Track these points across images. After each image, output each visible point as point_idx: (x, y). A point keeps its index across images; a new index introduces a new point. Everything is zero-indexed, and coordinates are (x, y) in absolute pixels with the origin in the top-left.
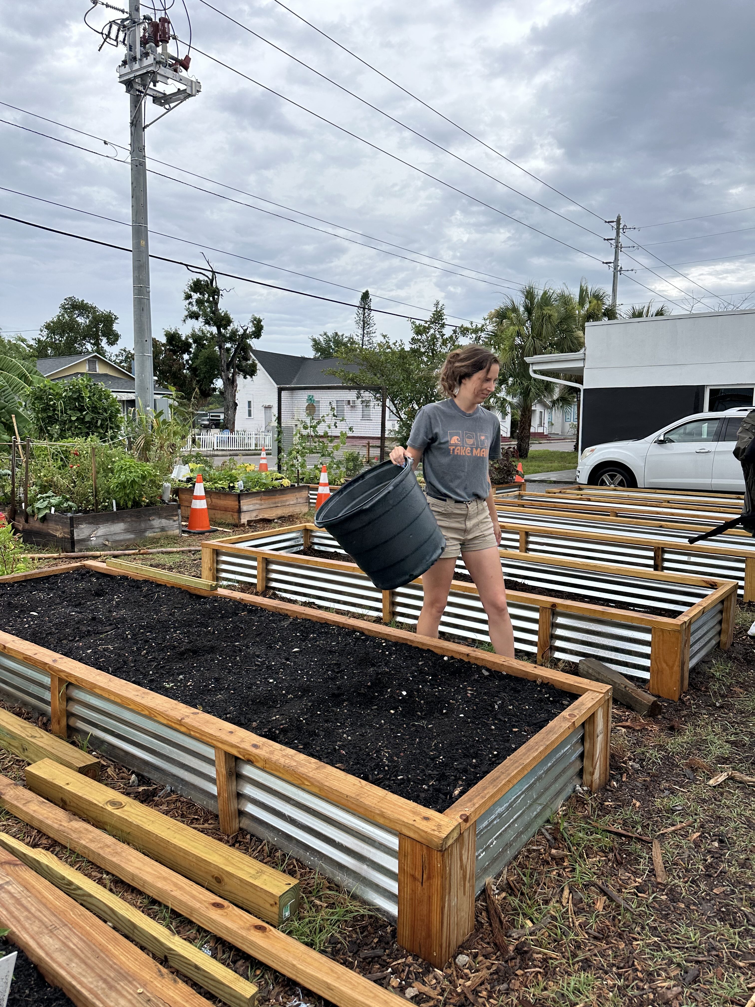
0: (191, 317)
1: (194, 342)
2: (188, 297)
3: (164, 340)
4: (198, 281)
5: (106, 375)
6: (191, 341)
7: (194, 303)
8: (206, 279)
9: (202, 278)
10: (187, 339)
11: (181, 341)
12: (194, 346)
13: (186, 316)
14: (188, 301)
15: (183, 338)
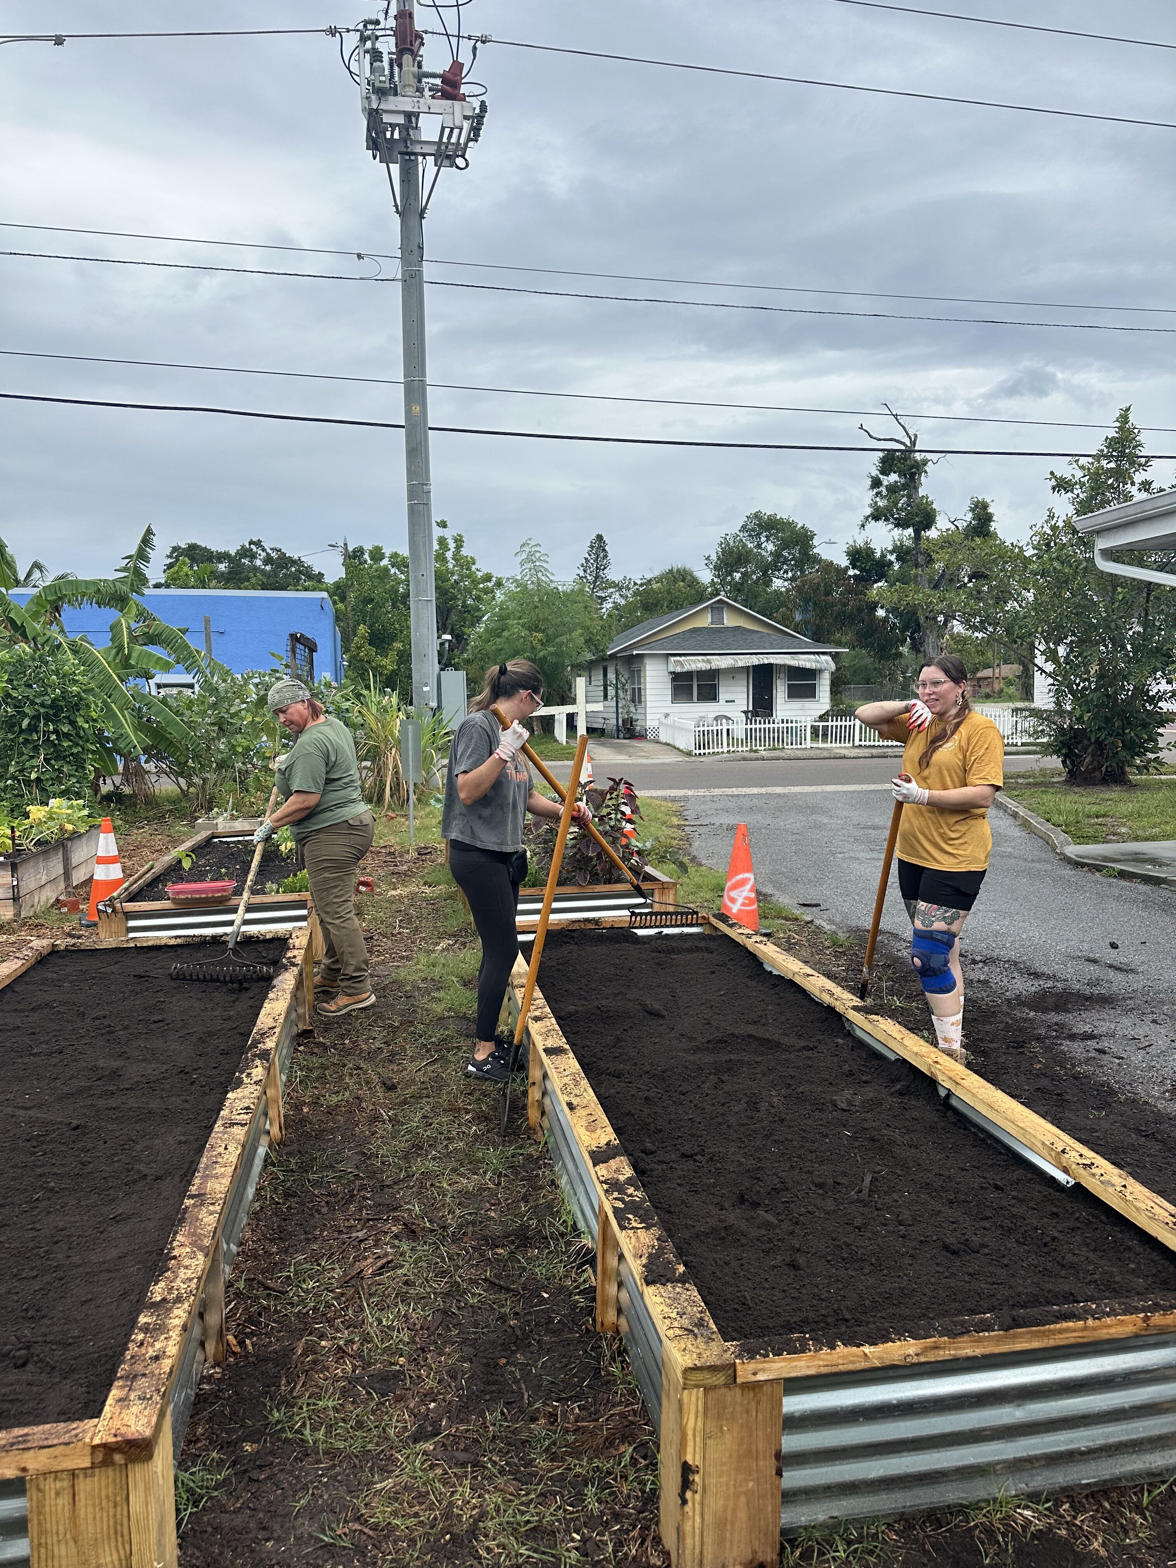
0: (876, 518)
1: (897, 559)
2: (876, 483)
3: (843, 561)
4: (891, 453)
5: (737, 629)
6: (893, 558)
7: (885, 492)
8: (902, 447)
9: (895, 447)
10: (883, 556)
11: (874, 559)
12: (896, 566)
13: (867, 518)
14: (875, 491)
15: (878, 555)
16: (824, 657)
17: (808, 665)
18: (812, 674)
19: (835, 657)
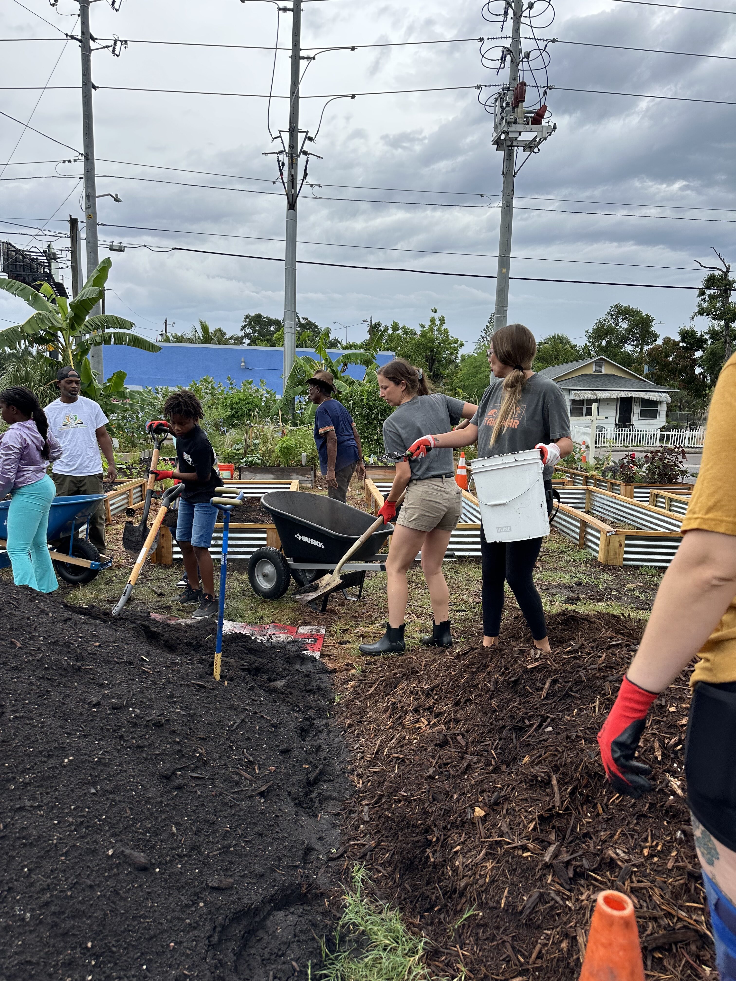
0: (701, 314)
1: (711, 338)
2: (702, 293)
3: (677, 338)
4: (713, 276)
5: (610, 375)
6: (707, 337)
7: (707, 298)
8: (721, 273)
9: (717, 273)
10: (702, 335)
11: (696, 337)
12: (710, 342)
13: (695, 314)
14: (701, 298)
15: (698, 335)
16: (664, 395)
17: (655, 399)
18: (655, 404)
19: (671, 395)
